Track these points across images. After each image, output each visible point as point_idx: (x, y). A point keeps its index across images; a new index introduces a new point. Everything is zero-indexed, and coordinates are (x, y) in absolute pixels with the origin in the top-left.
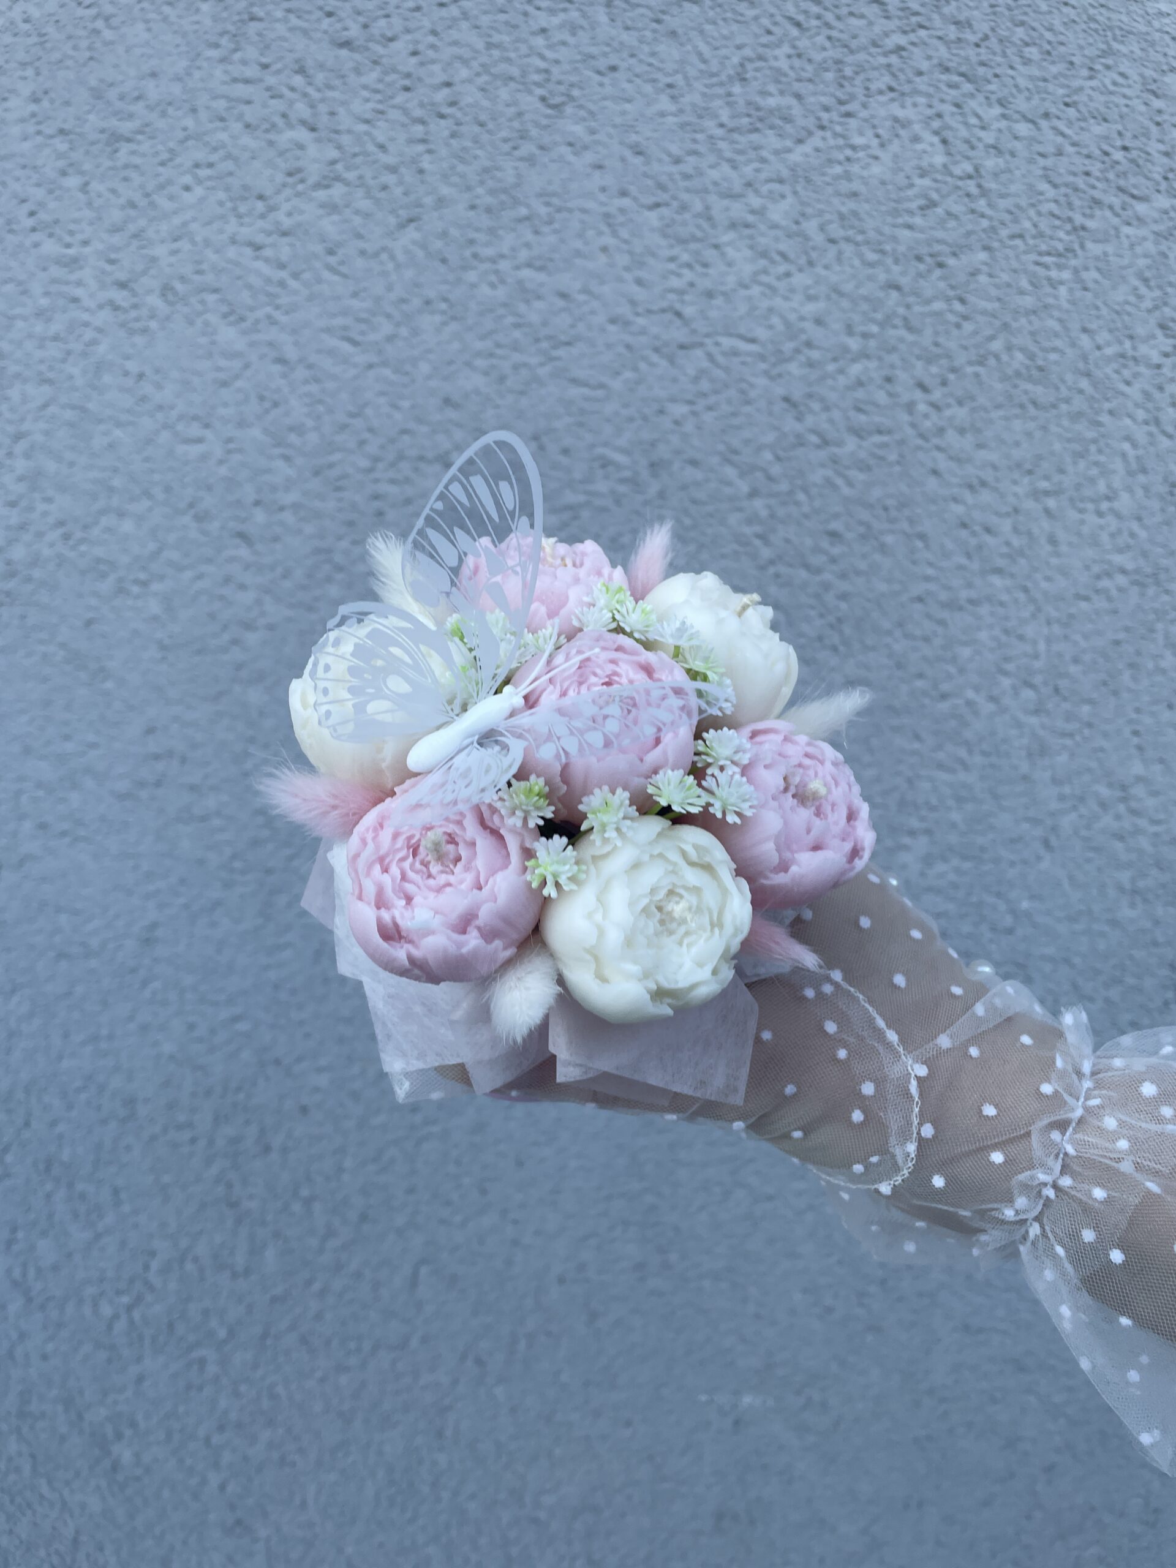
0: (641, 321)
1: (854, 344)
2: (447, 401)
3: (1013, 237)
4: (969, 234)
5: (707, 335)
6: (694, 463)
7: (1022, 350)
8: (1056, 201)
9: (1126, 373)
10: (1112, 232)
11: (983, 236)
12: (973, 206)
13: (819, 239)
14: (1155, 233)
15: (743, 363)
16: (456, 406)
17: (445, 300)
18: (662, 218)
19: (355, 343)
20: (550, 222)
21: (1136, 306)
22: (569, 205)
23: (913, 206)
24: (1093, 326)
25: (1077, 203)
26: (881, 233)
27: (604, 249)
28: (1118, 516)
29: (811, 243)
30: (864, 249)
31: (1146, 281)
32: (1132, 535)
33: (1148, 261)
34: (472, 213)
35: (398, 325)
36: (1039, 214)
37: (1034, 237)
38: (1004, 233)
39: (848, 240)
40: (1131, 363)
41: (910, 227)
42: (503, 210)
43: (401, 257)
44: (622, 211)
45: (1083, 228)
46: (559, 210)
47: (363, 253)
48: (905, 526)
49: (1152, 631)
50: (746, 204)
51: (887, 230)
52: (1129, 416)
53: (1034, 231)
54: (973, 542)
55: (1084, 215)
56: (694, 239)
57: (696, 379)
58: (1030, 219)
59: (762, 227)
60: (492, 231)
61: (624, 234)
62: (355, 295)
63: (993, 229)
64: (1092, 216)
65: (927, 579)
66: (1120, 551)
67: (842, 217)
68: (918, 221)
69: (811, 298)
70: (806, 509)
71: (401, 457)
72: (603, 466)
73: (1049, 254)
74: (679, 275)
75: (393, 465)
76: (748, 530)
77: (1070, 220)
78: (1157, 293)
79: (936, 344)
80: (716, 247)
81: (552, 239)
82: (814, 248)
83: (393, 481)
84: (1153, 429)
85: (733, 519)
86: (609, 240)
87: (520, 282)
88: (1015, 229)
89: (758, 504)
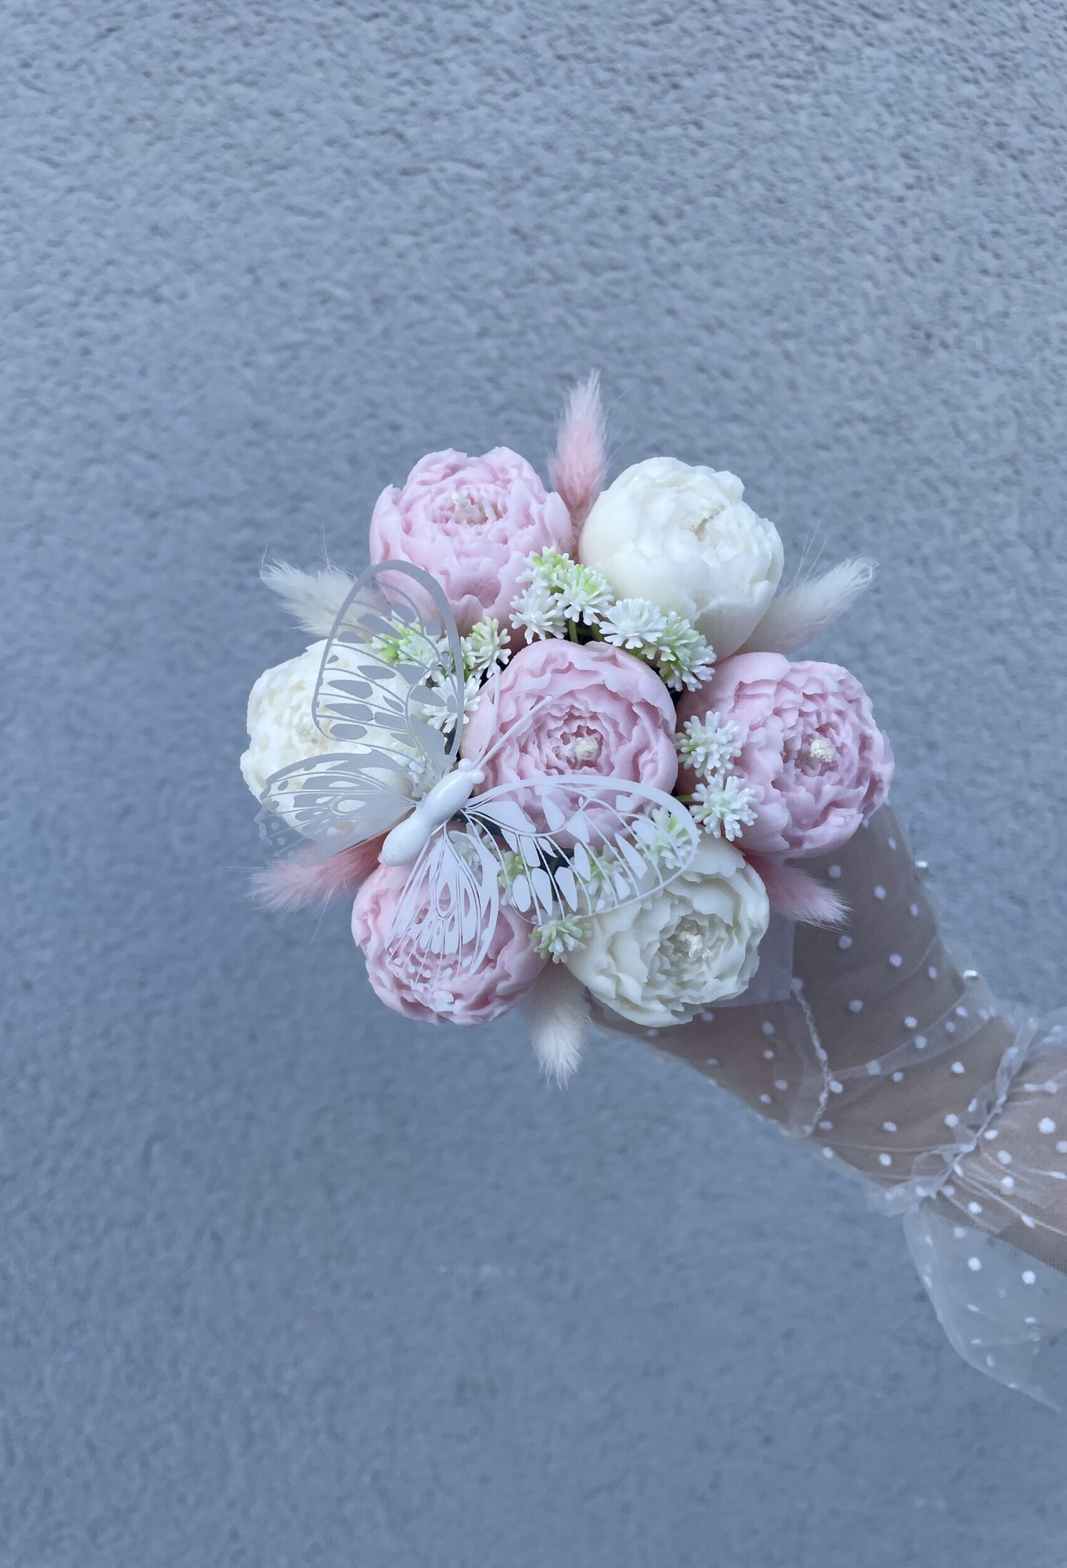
0: (361, 143)
1: (586, 171)
2: (155, 229)
3: (751, 57)
4: (704, 53)
5: (433, 160)
6: (419, 299)
7: (761, 179)
8: (795, 19)
9: (868, 206)
10: (854, 53)
11: (720, 55)
12: (709, 22)
13: (547, 55)
14: (899, 55)
15: (470, 191)
16: (164, 235)
17: (149, 117)
18: (380, 30)
19: (54, 165)
20: (261, 34)
21: (877, 133)
22: (283, 14)
23: (646, 20)
24: (833, 155)
25: (817, 21)
26: (613, 51)
27: (320, 63)
28: (859, 359)
29: (539, 60)
30: (595, 67)
31: (888, 106)
32: (874, 380)
33: (891, 85)
34: (176, 22)
35: (100, 144)
36: (778, 33)
37: (773, 58)
38: (741, 52)
39: (578, 57)
40: (873, 196)
41: (642, 44)
42: (209, 18)
43: (101, 71)
44: (337, 21)
45: (823, 48)
46: (269, 21)
47: (60, 66)
48: (640, 369)
49: (892, 481)
50: (470, 16)
51: (619, 46)
52: (872, 253)
53: (771, 50)
54: (711, 387)
55: (825, 34)
56: (416, 53)
57: (421, 208)
58: (768, 37)
59: (488, 42)
60: (198, 42)
61: (341, 47)
62: (53, 111)
63: (730, 48)
64: (832, 36)
65: (664, 426)
66: (862, 396)
67: (572, 32)
68: (651, 37)
69: (540, 120)
70: (538, 351)
71: (107, 290)
72: (324, 302)
73: (788, 76)
74: (401, 94)
75: (98, 299)
76: (478, 373)
77: (809, 39)
78: (901, 120)
79: (672, 173)
80: (439, 62)
81: (263, 51)
82: (542, 66)
83: (99, 317)
84: (895, 266)
85: (463, 360)
86: (323, 54)
87: (231, 99)
88: (752, 48)
89: (488, 344)
